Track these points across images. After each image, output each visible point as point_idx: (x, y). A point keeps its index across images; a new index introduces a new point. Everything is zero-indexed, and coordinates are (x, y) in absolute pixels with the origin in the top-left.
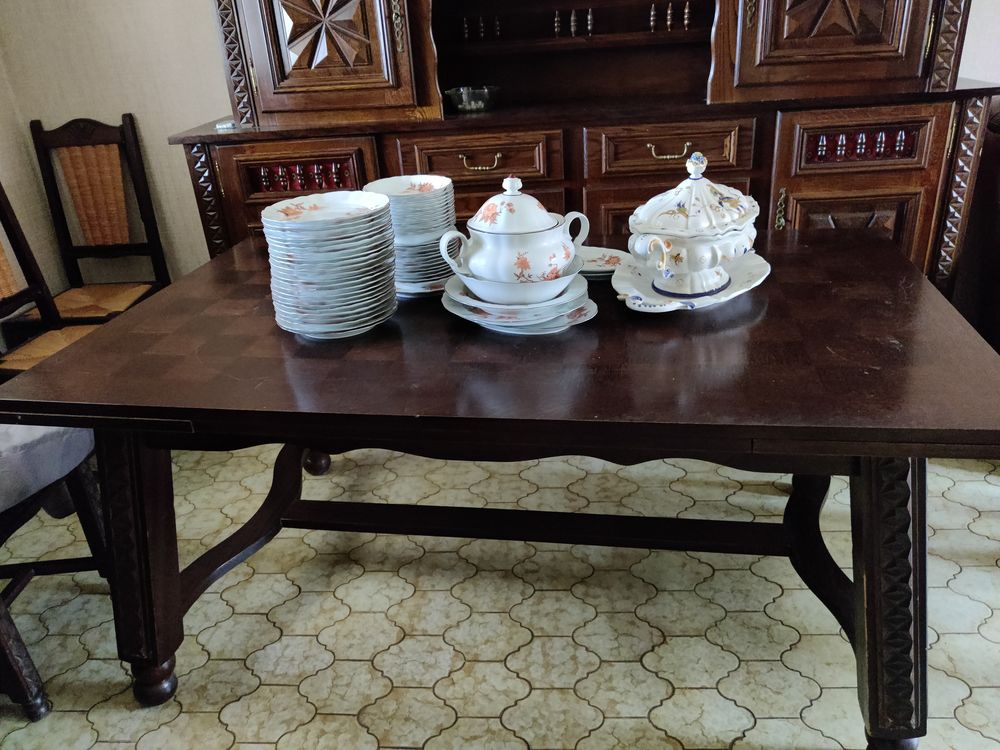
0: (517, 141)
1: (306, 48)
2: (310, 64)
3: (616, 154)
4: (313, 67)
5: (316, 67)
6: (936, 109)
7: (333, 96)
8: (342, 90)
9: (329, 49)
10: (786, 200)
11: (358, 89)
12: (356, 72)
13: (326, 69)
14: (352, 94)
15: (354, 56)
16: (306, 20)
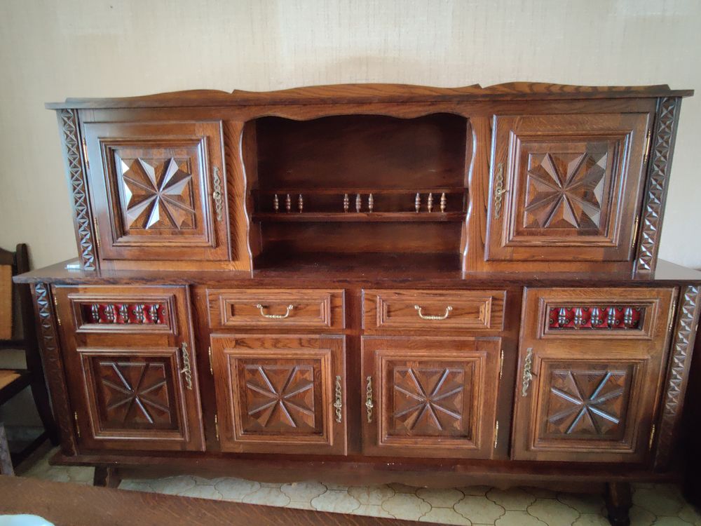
0: (306, 297)
1: (142, 213)
2: (145, 226)
3: (389, 312)
4: (147, 228)
5: (150, 228)
6: (658, 293)
7: (163, 250)
8: (170, 247)
9: (160, 215)
10: (533, 358)
11: (183, 247)
12: (182, 233)
13: (157, 230)
14: (178, 250)
15: (181, 221)
16: (143, 193)
